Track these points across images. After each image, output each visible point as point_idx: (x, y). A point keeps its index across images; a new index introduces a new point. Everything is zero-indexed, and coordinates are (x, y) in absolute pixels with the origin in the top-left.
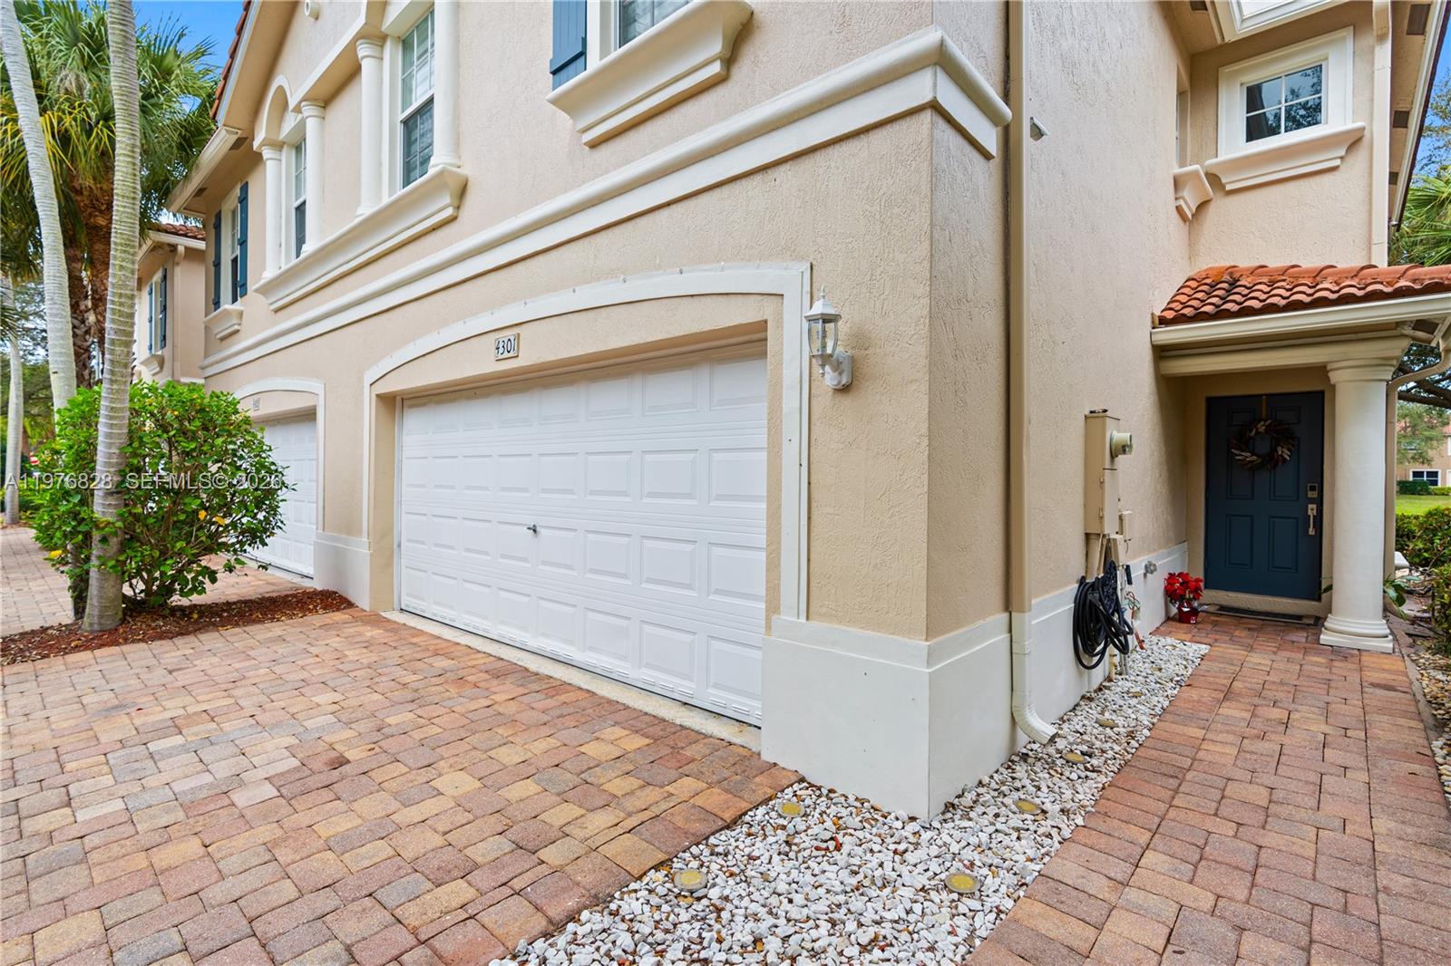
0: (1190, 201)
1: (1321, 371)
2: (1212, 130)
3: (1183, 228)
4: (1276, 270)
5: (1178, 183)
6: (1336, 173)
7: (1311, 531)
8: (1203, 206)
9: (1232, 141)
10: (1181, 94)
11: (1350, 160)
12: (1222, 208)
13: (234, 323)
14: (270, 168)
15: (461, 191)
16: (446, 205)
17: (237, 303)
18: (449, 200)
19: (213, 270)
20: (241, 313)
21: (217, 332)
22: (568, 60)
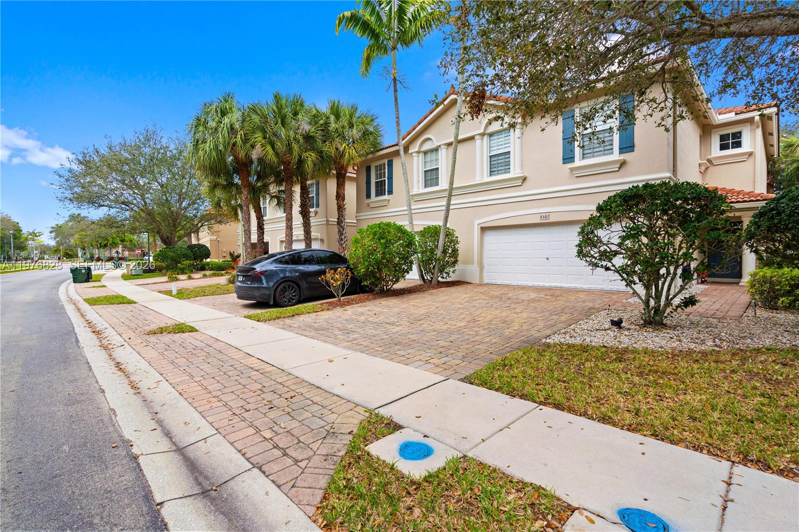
0: (703, 168)
1: (740, 217)
2: (709, 147)
3: (701, 175)
4: (728, 190)
5: (700, 165)
6: (745, 162)
7: (739, 260)
8: (707, 169)
9: (716, 151)
10: (700, 136)
11: (750, 158)
12: (712, 169)
13: (385, 203)
14: (415, 159)
15: (524, 179)
16: (519, 182)
17: (386, 197)
18: (521, 181)
19: (365, 185)
20: (389, 200)
21: (372, 205)
22: (568, 158)
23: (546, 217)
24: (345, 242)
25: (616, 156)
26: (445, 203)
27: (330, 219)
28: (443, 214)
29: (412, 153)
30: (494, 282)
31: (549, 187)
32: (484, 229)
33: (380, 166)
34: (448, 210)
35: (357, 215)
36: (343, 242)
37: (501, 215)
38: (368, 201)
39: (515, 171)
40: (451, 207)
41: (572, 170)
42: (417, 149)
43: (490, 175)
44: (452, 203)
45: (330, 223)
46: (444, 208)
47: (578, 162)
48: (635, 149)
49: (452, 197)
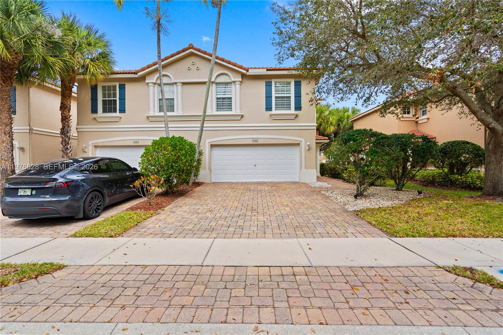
13: (117, 120)
14: (151, 88)
15: (242, 116)
16: (239, 118)
17: (118, 114)
18: (240, 117)
19: (90, 101)
20: (121, 118)
21: (99, 120)
22: (269, 108)
23: (256, 141)
24: (70, 152)
25: (292, 111)
26: (199, 125)
27: (34, 128)
28: (197, 134)
29: (148, 84)
30: (219, 181)
31: (258, 123)
32: (212, 146)
33: (110, 87)
34: (202, 131)
35: (78, 127)
36: (69, 151)
37: (226, 137)
38: (94, 116)
39: (236, 110)
40: (204, 129)
41: (271, 115)
42: (154, 81)
43: (217, 111)
44: (205, 125)
45: (34, 132)
46: (199, 129)
47: (274, 112)
48: (302, 109)
49: (205, 122)
